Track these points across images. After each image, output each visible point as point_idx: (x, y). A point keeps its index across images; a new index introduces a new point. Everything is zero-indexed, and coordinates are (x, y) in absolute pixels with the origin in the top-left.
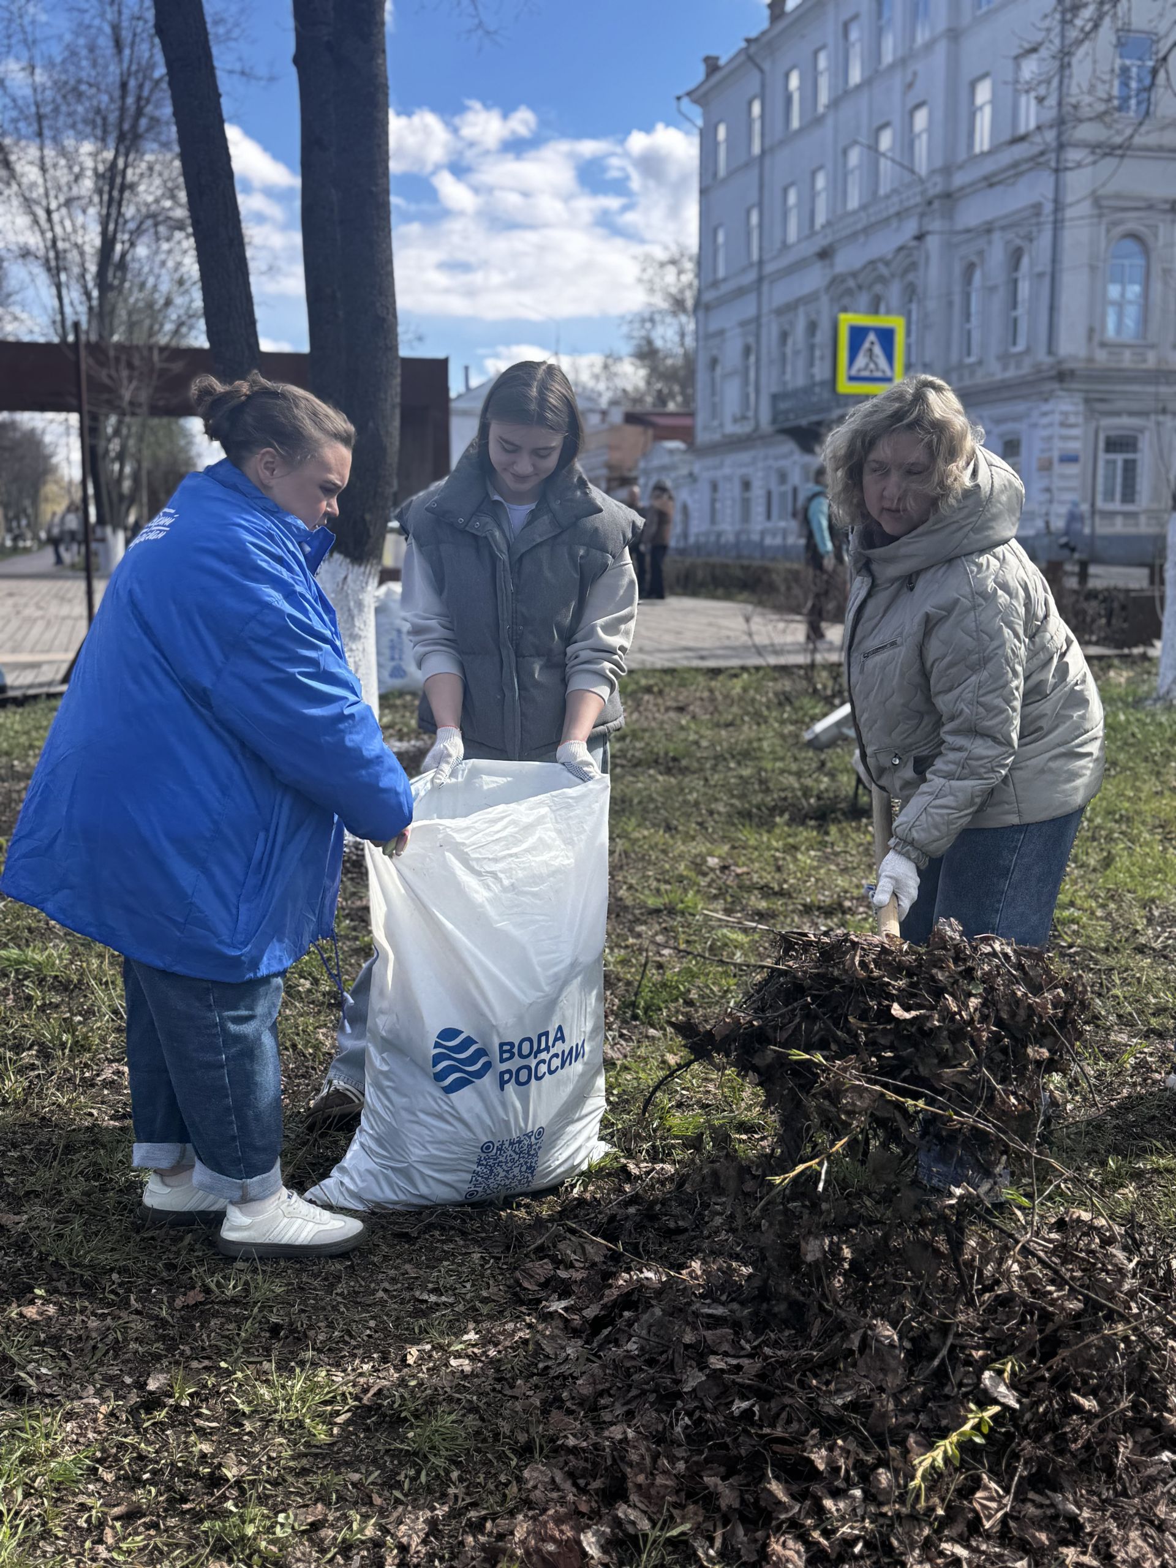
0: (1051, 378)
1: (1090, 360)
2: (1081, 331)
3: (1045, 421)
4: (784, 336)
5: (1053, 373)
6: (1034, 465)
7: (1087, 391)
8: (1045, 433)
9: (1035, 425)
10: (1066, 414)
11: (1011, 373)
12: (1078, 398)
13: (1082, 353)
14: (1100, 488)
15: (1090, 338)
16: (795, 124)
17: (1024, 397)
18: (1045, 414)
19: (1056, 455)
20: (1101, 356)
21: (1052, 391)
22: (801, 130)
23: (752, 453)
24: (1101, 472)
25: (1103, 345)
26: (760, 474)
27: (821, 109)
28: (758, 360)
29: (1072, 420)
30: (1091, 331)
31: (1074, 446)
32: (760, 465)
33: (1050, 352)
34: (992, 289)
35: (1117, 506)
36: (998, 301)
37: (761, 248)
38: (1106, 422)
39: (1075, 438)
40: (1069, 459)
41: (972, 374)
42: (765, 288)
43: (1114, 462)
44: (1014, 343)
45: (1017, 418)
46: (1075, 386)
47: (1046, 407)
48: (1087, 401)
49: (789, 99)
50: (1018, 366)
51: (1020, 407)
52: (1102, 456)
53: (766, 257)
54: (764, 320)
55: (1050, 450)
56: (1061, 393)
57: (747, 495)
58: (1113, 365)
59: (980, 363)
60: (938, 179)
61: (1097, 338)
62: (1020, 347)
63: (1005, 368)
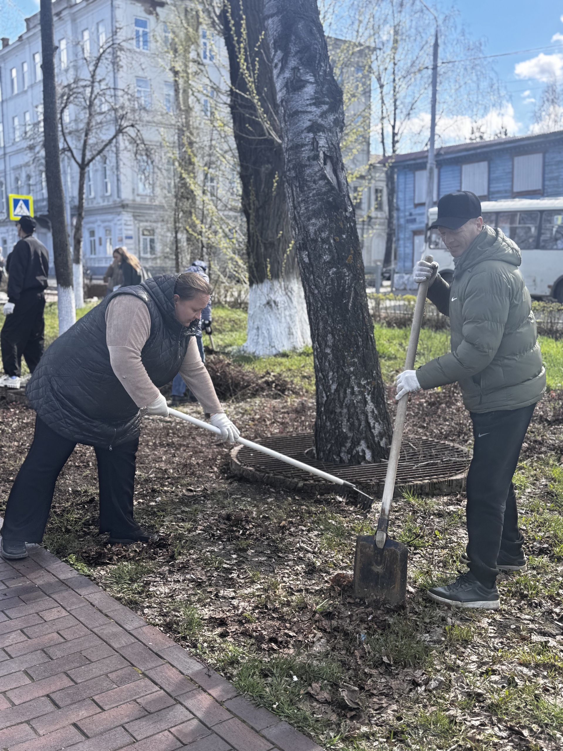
0: (119, 207)
1: (134, 200)
2: (130, 190)
3: (119, 223)
4: (17, 180)
5: (120, 205)
6: (117, 240)
7: (134, 212)
8: (119, 227)
9: (115, 224)
10: (126, 220)
11: (106, 203)
12: (130, 215)
13: (131, 198)
14: (141, 249)
15: (133, 192)
16: (16, 92)
17: (111, 213)
18: (119, 220)
19: (124, 236)
20: (138, 199)
21: (120, 212)
22: (18, 95)
23: (7, 228)
24: (142, 243)
25: (138, 195)
26: (11, 237)
27: (26, 88)
28: (6, 188)
29: (129, 223)
30: (133, 190)
31: (130, 233)
32: (10, 233)
33: (119, 197)
34: (96, 171)
35: (148, 256)
36: (99, 175)
37: (4, 141)
38: (142, 224)
39: (131, 230)
40: (129, 238)
41: (92, 202)
42: (7, 158)
43: (146, 239)
44: (107, 191)
45: (109, 221)
46: (129, 210)
47: (119, 218)
48: (134, 216)
49: (12, 81)
50: (108, 201)
51: (110, 217)
52: (142, 237)
53: (7, 145)
54: (8, 173)
55: (121, 234)
56: (124, 213)
57: (5, 246)
58: (143, 203)
59: (94, 198)
60: (73, 124)
61: (136, 193)
62: (109, 194)
63: (104, 201)
